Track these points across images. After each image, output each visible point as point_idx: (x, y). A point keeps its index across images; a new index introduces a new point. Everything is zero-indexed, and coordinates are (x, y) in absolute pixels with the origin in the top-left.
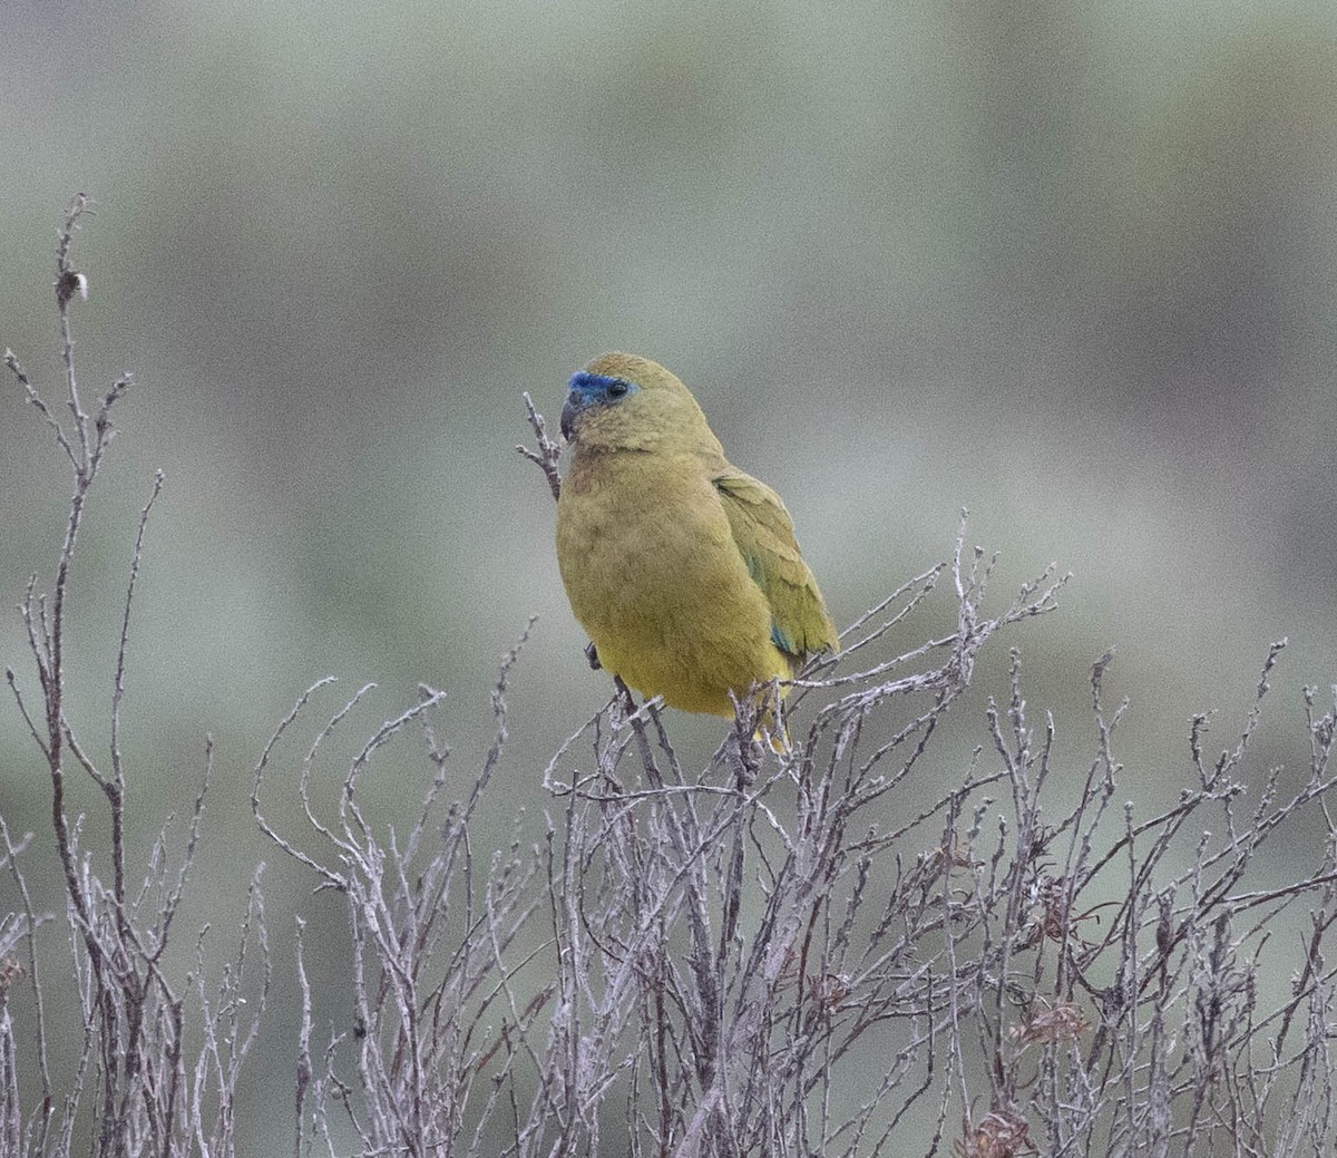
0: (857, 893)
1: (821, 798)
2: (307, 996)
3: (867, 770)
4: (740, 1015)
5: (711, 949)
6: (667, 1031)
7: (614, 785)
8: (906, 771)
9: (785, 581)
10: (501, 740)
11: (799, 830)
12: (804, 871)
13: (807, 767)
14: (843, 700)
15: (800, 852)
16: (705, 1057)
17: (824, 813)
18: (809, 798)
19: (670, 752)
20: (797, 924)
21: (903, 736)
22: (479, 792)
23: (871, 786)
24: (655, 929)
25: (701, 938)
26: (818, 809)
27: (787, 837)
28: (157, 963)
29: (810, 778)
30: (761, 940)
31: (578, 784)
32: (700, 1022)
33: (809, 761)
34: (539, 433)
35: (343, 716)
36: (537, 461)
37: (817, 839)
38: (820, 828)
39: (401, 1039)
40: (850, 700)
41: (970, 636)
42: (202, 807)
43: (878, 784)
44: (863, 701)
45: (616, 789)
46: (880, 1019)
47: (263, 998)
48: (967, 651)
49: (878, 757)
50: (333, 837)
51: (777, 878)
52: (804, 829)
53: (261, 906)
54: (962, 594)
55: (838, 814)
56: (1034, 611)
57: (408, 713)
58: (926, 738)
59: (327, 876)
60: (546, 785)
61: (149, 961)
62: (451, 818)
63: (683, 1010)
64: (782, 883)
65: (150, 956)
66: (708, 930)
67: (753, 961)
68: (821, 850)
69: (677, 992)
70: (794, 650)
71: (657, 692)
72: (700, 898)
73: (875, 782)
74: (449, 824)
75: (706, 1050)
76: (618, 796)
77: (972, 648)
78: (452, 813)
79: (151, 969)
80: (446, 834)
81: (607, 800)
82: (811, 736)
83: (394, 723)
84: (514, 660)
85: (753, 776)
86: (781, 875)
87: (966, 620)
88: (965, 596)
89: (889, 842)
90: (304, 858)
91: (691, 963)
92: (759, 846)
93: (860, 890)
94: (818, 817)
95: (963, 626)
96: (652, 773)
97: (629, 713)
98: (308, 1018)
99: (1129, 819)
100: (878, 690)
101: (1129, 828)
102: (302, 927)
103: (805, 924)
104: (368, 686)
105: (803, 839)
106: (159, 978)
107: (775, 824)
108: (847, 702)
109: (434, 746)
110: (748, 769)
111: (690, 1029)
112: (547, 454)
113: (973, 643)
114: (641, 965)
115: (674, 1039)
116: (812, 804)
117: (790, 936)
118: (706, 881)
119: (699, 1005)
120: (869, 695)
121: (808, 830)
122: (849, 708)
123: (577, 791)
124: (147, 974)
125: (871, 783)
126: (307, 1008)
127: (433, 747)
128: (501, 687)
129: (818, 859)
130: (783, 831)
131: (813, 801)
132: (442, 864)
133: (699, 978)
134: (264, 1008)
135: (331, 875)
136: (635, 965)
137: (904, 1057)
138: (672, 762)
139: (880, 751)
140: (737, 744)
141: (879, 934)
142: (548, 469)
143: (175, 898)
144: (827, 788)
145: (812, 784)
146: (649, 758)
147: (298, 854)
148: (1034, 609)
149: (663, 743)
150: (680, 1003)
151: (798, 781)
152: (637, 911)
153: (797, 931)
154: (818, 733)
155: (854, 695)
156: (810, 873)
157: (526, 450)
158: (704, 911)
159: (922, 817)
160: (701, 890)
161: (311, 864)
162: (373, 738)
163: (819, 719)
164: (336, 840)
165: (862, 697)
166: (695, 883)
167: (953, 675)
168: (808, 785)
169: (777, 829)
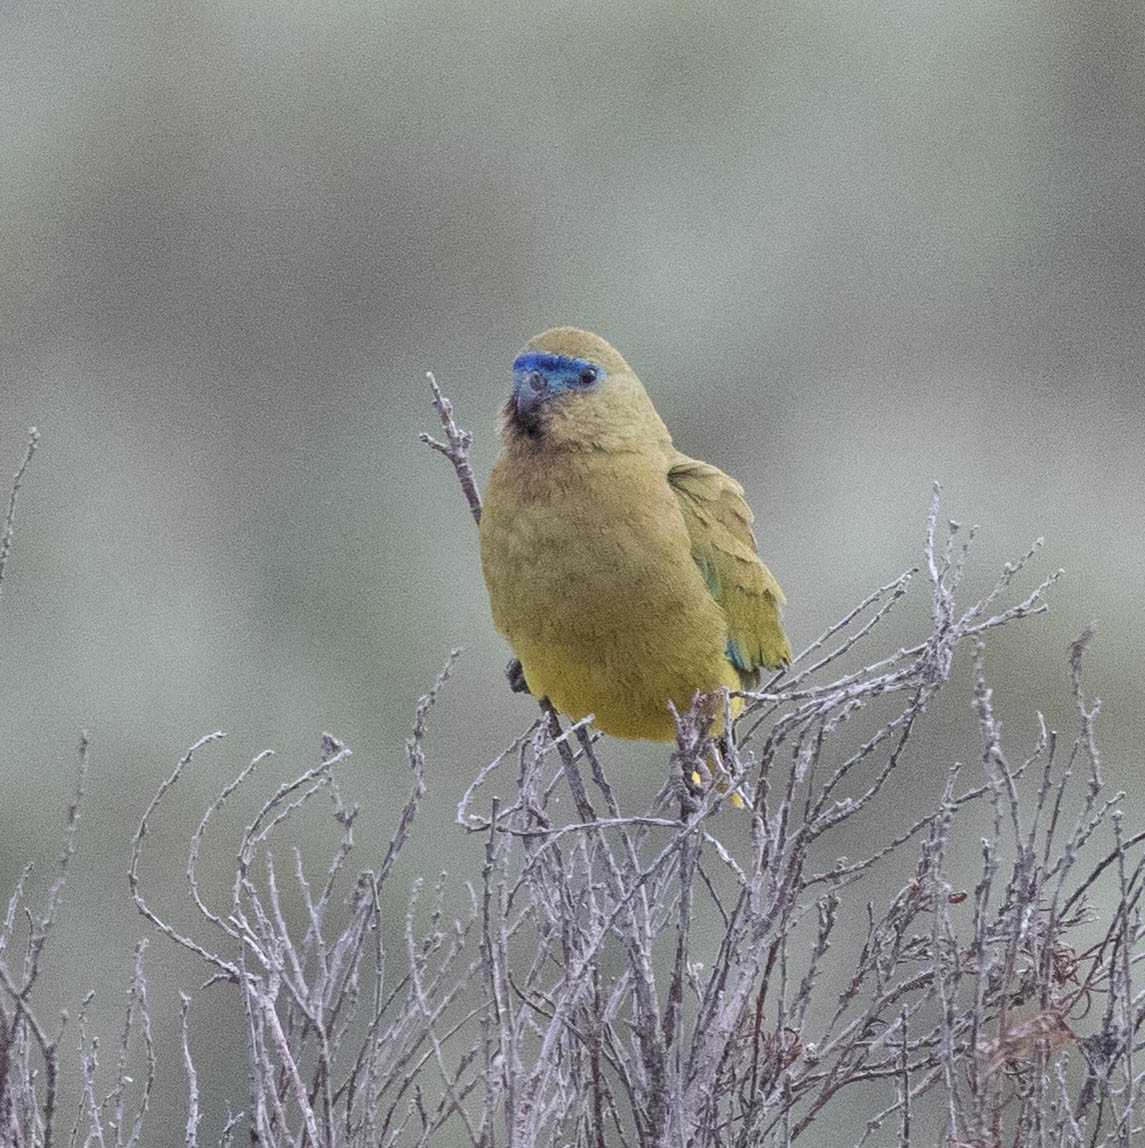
0: (823, 937)
1: (778, 827)
2: (194, 1083)
3: (831, 787)
4: (690, 1080)
5: (656, 1011)
6: (604, 1097)
7: (540, 818)
8: (877, 789)
9: (741, 588)
10: (418, 794)
11: (754, 862)
12: (761, 908)
13: (762, 789)
14: (801, 708)
15: (756, 887)
16: (650, 1135)
17: (782, 841)
18: (765, 824)
19: (606, 789)
20: (753, 970)
21: (872, 746)
22: (393, 856)
23: (838, 810)
24: (588, 978)
25: (645, 1000)
26: (776, 837)
27: (740, 870)
28: (26, 1000)
29: (765, 801)
30: (713, 990)
31: (498, 816)
32: (645, 1096)
33: (764, 781)
34: (445, 419)
35: (235, 788)
36: (444, 451)
37: (775, 871)
38: (778, 859)
39: (304, 1142)
40: (810, 706)
41: (947, 625)
42: (77, 816)
43: (846, 806)
44: (825, 707)
45: (541, 822)
46: (852, 1080)
47: (146, 1096)
48: (943, 641)
49: (843, 772)
50: (226, 928)
51: (729, 918)
52: (760, 860)
53: (143, 989)
54: (936, 578)
55: (800, 840)
56: (1020, 614)
57: (307, 773)
58: (900, 749)
59: (219, 965)
60: (460, 820)
61: (16, 997)
62: (360, 890)
63: (624, 1080)
64: (736, 927)
65: (18, 991)
66: (653, 989)
67: (704, 1017)
68: (779, 885)
69: (617, 1059)
70: (748, 666)
71: (589, 711)
72: (642, 952)
73: (840, 805)
74: (358, 897)
75: (652, 1126)
76: (544, 830)
77: (948, 637)
78: (361, 884)
79: (20, 1008)
80: (353, 909)
81: (530, 835)
82: (765, 753)
83: (292, 786)
84: (433, 701)
85: (697, 801)
86: (734, 914)
87: (942, 604)
88: (940, 577)
89: (858, 873)
90: (192, 945)
91: (634, 1028)
92: (708, 882)
93: (827, 933)
94: (776, 845)
95: (938, 612)
96: (585, 810)
97: (554, 737)
98: (195, 1108)
99: (1118, 831)
100: (843, 693)
101: (1118, 841)
102: (187, 1003)
103: (762, 970)
104: (264, 753)
105: (759, 872)
106: (28, 1017)
107: (726, 857)
108: (806, 710)
109: (340, 803)
110: (692, 794)
111: (633, 1103)
112: (455, 444)
113: (951, 631)
114: (573, 1021)
115: (612, 1106)
116: (768, 832)
117: (746, 982)
118: (649, 934)
119: (643, 1079)
120: (831, 700)
121: (765, 864)
122: (809, 717)
123: (497, 825)
124: (14, 1013)
125: (837, 806)
126: (194, 1096)
127: (340, 806)
128: (418, 734)
129: (777, 894)
130: (735, 865)
131: (769, 828)
132: (351, 939)
133: (643, 1045)
134: (147, 1108)
135: (223, 964)
136: (567, 1020)
137: (875, 1125)
138: (609, 799)
139: (846, 764)
140: (679, 764)
141: (850, 994)
142: (456, 460)
143: (47, 922)
144: (785, 812)
145: (767, 808)
146: (580, 792)
147: (183, 940)
148: (1020, 610)
149: (598, 779)
150: (621, 1071)
151: (752, 806)
152: (567, 959)
153: (753, 977)
154: (774, 747)
155: (814, 701)
156: (769, 909)
157: (430, 438)
158: (647, 968)
159: (896, 843)
160: (643, 944)
161: (200, 952)
162: (268, 803)
163: (774, 732)
164: (230, 930)
165: (822, 704)
166: (636, 935)
167: (930, 672)
168: (763, 809)
169: (729, 864)
